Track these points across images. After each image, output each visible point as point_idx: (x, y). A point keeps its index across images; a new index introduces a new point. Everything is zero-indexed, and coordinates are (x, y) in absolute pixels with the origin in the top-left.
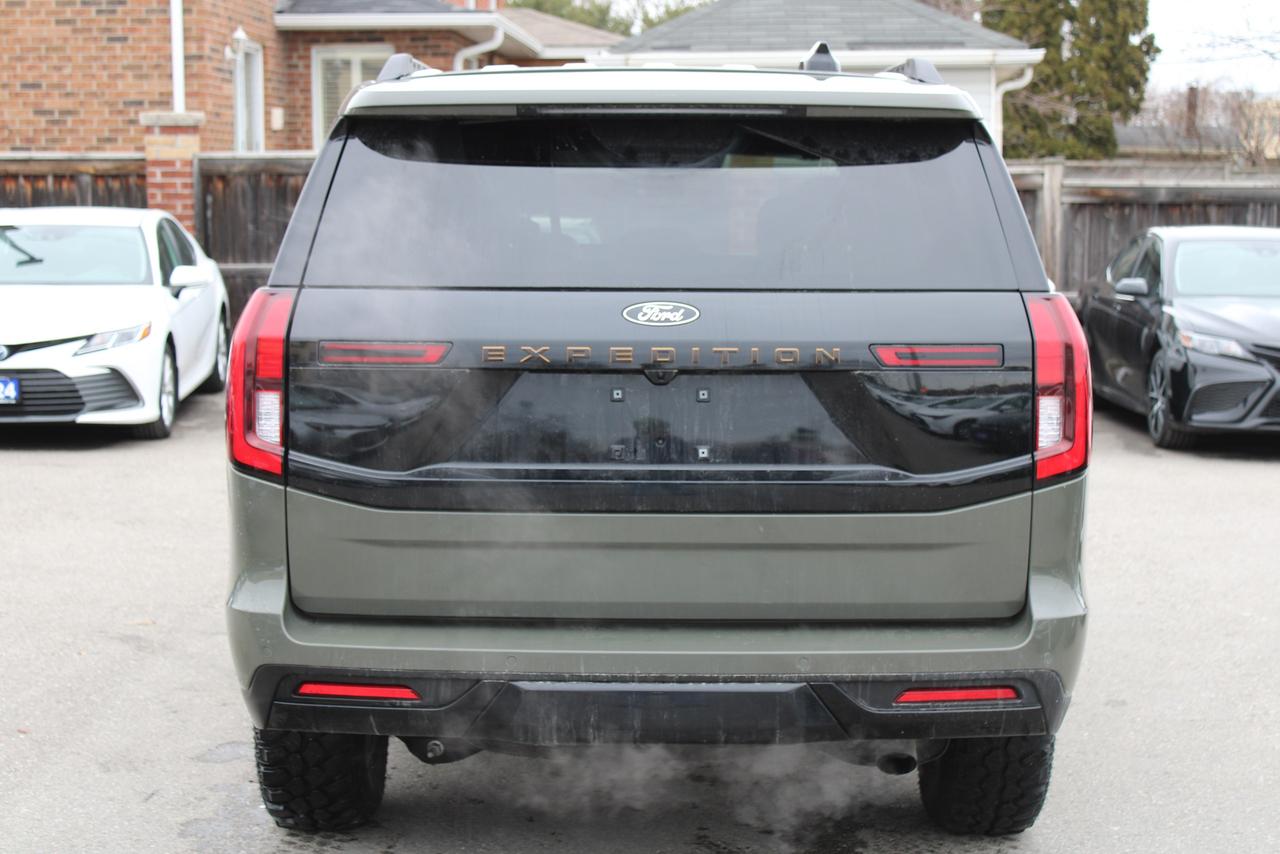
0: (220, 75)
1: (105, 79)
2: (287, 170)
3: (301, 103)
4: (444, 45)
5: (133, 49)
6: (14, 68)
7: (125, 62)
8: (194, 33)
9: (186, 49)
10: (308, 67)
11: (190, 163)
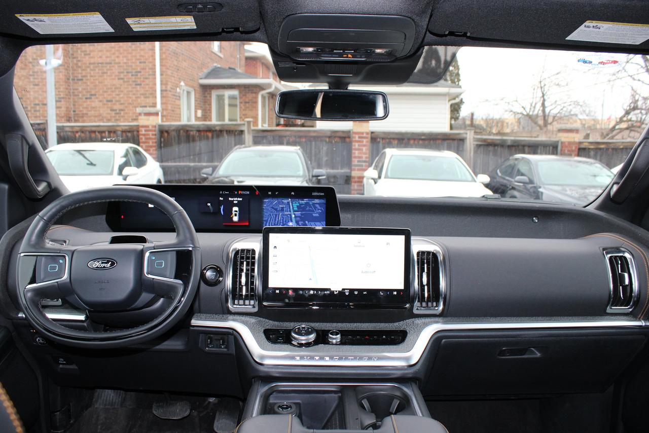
0: (175, 97)
1: (134, 98)
2: (190, 129)
3: (208, 108)
4: (255, 90)
5: (143, 88)
6: (103, 95)
7: (141, 92)
8: (164, 82)
9: (161, 87)
10: (211, 97)
11: (155, 127)
